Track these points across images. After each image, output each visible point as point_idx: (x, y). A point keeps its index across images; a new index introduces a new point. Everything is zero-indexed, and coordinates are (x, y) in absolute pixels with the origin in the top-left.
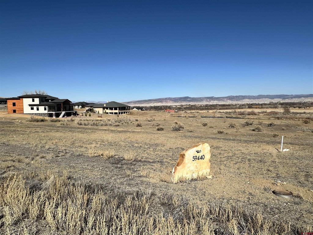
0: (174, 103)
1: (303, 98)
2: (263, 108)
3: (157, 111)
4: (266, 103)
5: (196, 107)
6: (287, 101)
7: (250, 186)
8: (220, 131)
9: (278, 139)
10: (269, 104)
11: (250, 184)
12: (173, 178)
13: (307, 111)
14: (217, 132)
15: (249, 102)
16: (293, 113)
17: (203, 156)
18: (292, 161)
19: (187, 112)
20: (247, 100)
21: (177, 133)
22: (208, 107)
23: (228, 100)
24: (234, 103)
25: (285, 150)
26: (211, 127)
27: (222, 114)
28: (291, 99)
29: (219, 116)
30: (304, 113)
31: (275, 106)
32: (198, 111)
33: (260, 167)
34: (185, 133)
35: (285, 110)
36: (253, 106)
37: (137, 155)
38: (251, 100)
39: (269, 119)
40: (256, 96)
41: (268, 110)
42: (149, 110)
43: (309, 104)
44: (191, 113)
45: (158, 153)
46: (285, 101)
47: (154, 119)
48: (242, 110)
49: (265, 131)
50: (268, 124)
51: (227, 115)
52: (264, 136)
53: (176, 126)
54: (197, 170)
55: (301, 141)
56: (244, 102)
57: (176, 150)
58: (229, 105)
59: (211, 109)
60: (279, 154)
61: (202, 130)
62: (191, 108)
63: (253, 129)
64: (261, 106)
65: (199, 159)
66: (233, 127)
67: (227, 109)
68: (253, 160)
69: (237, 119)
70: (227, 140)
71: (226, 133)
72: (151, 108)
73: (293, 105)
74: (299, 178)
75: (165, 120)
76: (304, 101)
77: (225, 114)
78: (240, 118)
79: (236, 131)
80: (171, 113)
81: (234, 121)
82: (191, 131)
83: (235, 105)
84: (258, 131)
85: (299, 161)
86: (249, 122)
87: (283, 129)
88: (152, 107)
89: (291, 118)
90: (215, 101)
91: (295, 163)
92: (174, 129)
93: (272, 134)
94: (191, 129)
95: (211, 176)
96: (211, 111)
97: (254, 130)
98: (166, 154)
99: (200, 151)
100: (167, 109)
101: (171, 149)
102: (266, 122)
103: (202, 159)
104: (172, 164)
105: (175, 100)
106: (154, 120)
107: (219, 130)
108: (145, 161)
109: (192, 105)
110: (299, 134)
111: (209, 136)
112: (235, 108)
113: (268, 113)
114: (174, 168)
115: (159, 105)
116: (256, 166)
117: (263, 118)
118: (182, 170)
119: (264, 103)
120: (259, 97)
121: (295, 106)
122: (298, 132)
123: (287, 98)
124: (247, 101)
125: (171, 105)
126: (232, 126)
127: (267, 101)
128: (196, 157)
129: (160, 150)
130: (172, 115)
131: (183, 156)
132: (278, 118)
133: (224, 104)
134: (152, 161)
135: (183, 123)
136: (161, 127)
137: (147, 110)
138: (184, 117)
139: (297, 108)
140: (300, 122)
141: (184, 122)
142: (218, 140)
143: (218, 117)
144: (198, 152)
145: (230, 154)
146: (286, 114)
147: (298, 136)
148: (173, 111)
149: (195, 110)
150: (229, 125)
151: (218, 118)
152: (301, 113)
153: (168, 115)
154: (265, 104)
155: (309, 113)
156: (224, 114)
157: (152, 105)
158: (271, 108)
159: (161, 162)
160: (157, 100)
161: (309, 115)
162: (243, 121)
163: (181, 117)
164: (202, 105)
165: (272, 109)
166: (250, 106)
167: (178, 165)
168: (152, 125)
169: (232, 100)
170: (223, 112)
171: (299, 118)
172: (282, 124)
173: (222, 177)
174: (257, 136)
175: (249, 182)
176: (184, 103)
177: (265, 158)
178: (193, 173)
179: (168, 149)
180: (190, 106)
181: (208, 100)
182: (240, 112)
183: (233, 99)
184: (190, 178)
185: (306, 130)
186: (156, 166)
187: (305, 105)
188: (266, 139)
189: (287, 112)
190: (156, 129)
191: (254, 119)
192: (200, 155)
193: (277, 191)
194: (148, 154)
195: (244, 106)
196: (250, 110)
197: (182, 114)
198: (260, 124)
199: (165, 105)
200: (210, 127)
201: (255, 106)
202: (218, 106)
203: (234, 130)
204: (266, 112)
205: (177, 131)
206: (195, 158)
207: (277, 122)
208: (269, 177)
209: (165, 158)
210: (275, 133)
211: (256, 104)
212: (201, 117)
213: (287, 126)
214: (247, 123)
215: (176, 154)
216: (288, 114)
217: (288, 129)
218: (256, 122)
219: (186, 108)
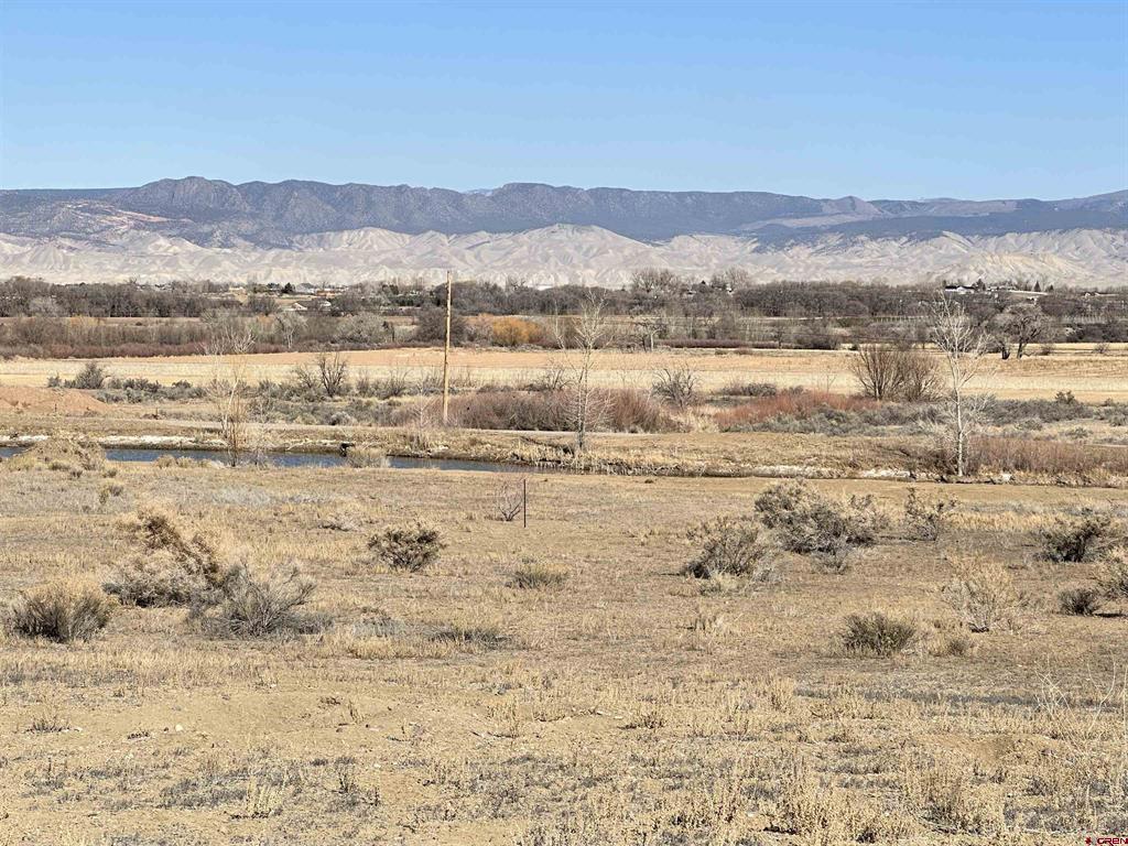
1: (953, 243)
4: (592, 279)
10: (636, 301)
20: (379, 240)
23: (157, 227)
30: (1067, 408)
31: (701, 319)
36: (467, 322)
38: (425, 243)
40: (476, 196)
56: (341, 262)
64: (560, 317)
76: (964, 268)
83: (254, 307)
89: (1067, 467)
97: (1080, 607)
119: (564, 281)
123: (809, 236)
124: (378, 259)
132: (943, 465)
146: (914, 418)
169: (203, 240)
183: (214, 216)
201: (498, 323)
202: (50, 302)
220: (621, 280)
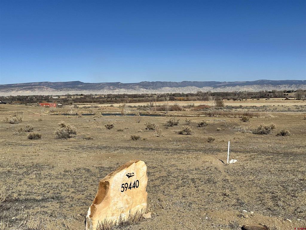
0: (55, 91)
1: (238, 87)
2: (189, 100)
3: (24, 105)
4: (192, 92)
5: (93, 98)
6: (219, 90)
7: (210, 224)
8: (135, 136)
9: (214, 145)
10: (197, 95)
11: (208, 220)
12: (89, 225)
13: (244, 104)
14: (129, 138)
15: (169, 91)
16: (228, 107)
17: (137, 182)
18: (247, 177)
19: (78, 106)
20: (168, 88)
21: (65, 142)
22: (111, 99)
23: (141, 87)
24: (150, 92)
25: (231, 161)
26: (120, 130)
27: (133, 109)
28: (224, 88)
29: (130, 112)
30: (241, 107)
31: (204, 97)
32: (96, 105)
33: (212, 191)
34: (79, 142)
35: (217, 103)
36: (175, 98)
37: (8, 190)
38: (173, 89)
39: (198, 116)
40: (179, 83)
41: (196, 103)
42: (10, 103)
43: (246, 95)
44: (84, 107)
45: (47, 181)
46: (216, 90)
47: (21, 119)
48: (161, 104)
49: (196, 134)
50: (198, 124)
51: (141, 111)
52: (195, 140)
53: (62, 131)
54: (127, 206)
55: (243, 146)
56: (163, 91)
57: (77, 173)
58: (143, 96)
59: (116, 102)
60: (227, 168)
61: (107, 136)
62: (84, 99)
63: (180, 131)
64: (187, 97)
65: (130, 188)
66: (152, 129)
67: (139, 101)
68: (198, 181)
69: (156, 117)
70: (148, 149)
71: (144, 139)
72: (12, 100)
73: (226, 95)
74: (266, 203)
75: (40, 120)
76: (239, 90)
77: (138, 109)
78: (160, 115)
79: (157, 135)
80: (51, 108)
81: (152, 120)
82: (89, 139)
83: (151, 96)
84: (186, 134)
85: (255, 176)
86: (174, 121)
87: (218, 130)
88: (13, 97)
89: (225, 115)
90: (122, 90)
91: (252, 180)
92: (59, 135)
93: (207, 137)
94: (89, 134)
95: (150, 213)
96: (116, 105)
97: (181, 133)
98: (62, 183)
99: (132, 175)
100: (43, 101)
101: (67, 171)
102: (195, 121)
103: (136, 187)
104: (79, 199)
105: (57, 86)
106: (21, 121)
107: (132, 135)
108: (26, 200)
109: (85, 96)
110: (239, 137)
111: (118, 145)
112: (151, 101)
113: (197, 107)
114: (90, 208)
115: (27, 95)
116: (206, 190)
117: (190, 115)
118: (105, 209)
119: (190, 93)
120: (184, 84)
121: (229, 97)
122: (236, 133)
123: (220, 86)
124: (167, 90)
125: (50, 95)
126: (150, 128)
127: (194, 90)
128: (126, 185)
129: (49, 176)
130: (53, 111)
131: (105, 186)
132: (210, 115)
133: (136, 93)
134: (40, 198)
135: (75, 126)
136: (36, 132)
137: (5, 103)
138: (74, 115)
139: (232, 100)
140: (237, 120)
141: (75, 124)
142: (135, 151)
143: (128, 114)
144: (129, 177)
145: (164, 174)
146: (218, 109)
147: (237, 139)
148: (54, 105)
149: (92, 103)
150: (146, 127)
151: (128, 116)
152: (236, 108)
153: (45, 112)
154: (192, 95)
155: (246, 107)
156: (136, 109)
157: (14, 94)
158: (199, 100)
159: (57, 198)
160: (25, 86)
161: (246, 110)
162: (165, 120)
163: (69, 115)
164: (103, 95)
165: (200, 102)
166: (172, 97)
167: (97, 202)
168: (19, 131)
169: (147, 89)
170: (135, 107)
171: (236, 114)
172: (216, 122)
173: (166, 213)
174: (186, 141)
175: (207, 218)
176: (72, 92)
177: (213, 175)
178: (123, 212)
179: (63, 173)
180: (83, 97)
181: (111, 87)
182: (159, 106)
183: (148, 86)
184: (118, 221)
185: (246, 131)
186: (52, 208)
187: (241, 96)
188: (200, 146)
189: (220, 105)
190: (26, 137)
191: (178, 116)
192: (133, 180)
193: (248, 227)
194: (30, 185)
195: (164, 98)
196: (172, 103)
197: (70, 110)
198: (188, 123)
199: (39, 94)
200: (118, 131)
201: (179, 98)
202: (127, 97)
203: (155, 134)
204: (193, 106)
205: (65, 138)
206: (125, 187)
207: (209, 121)
208: (228, 205)
209: (63, 190)
210: (210, 137)
211: (180, 95)
212: (102, 114)
213: (222, 125)
214: (170, 122)
215: (80, 180)
216: (221, 108)
217: (224, 130)
218: (182, 120)
219: (76, 101)
220: (196, 93)
